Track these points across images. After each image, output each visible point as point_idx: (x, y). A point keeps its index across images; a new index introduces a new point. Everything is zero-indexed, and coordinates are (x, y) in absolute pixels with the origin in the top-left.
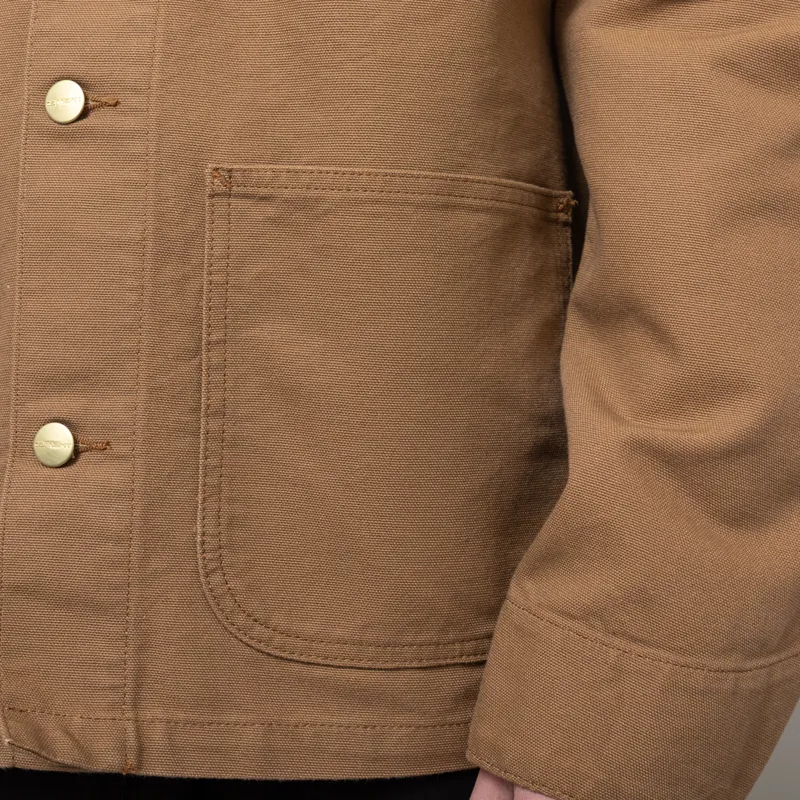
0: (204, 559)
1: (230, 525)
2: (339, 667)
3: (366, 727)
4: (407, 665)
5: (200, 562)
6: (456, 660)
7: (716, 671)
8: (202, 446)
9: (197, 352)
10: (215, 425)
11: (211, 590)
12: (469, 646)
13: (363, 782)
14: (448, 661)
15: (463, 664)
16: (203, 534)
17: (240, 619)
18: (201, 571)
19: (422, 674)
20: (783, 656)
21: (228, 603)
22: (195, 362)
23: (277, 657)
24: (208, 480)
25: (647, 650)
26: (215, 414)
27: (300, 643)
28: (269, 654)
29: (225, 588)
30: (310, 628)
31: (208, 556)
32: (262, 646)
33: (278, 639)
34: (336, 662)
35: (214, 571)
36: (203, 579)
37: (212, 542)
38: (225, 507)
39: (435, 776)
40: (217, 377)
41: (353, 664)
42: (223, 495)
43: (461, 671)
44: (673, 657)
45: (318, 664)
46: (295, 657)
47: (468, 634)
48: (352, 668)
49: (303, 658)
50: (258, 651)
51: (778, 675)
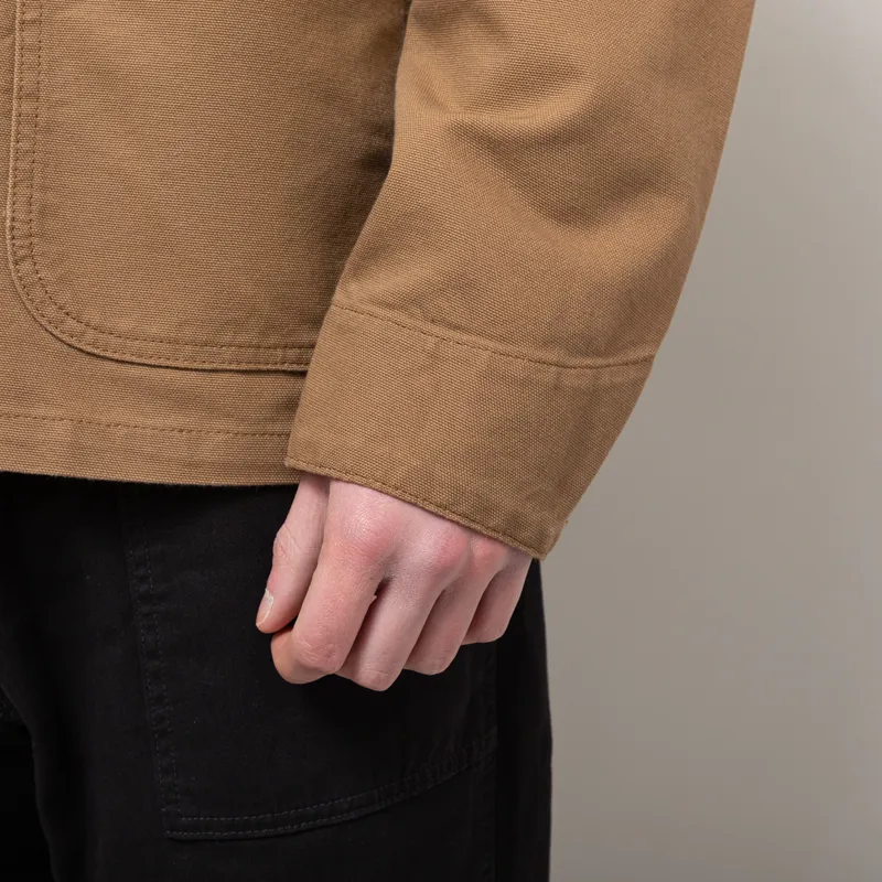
0: (14, 245)
1: (43, 213)
2: (154, 366)
3: (181, 431)
4: (225, 366)
5: (9, 248)
6: (279, 367)
7: (536, 362)
8: (13, 128)
9: (11, 30)
10: (27, 107)
11: (20, 279)
12: (292, 353)
13: (177, 487)
14: (269, 367)
15: (284, 372)
16: (13, 219)
17: (51, 311)
18: (11, 259)
19: (241, 378)
20: (611, 361)
21: (38, 293)
22: (8, 41)
23: (89, 354)
24: (19, 164)
25: (465, 337)
26: (28, 96)
27: (113, 340)
28: (81, 351)
29: (36, 277)
30: (125, 324)
31: (18, 243)
32: (73, 341)
33: (91, 335)
34: (152, 362)
35: (23, 259)
36: (12, 267)
37: (22, 228)
38: (36, 195)
39: (253, 487)
40: (30, 58)
41: (169, 363)
42: (37, 181)
43: (283, 380)
44: (491, 344)
45: (132, 363)
46: (108, 354)
47: (290, 340)
48: (168, 367)
49: (116, 356)
50: (69, 345)
51: (606, 379)
